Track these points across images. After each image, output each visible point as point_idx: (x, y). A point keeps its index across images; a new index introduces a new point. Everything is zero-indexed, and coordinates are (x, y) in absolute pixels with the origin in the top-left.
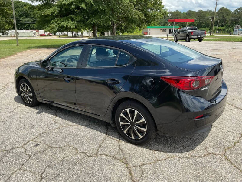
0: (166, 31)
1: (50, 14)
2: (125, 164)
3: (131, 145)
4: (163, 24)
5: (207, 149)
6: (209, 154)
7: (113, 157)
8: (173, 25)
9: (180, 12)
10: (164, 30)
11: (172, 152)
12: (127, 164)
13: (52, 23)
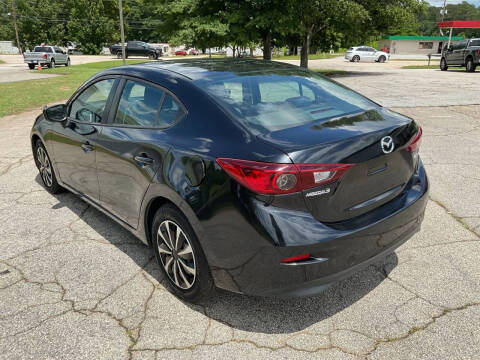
0: (431, 48)
1: (181, 10)
2: (132, 339)
3: (174, 300)
4: (428, 31)
5: (333, 335)
6: (332, 347)
7: (120, 321)
8: (448, 35)
9: (472, 7)
10: (427, 44)
11: (248, 328)
12: (135, 342)
13: (183, 28)
